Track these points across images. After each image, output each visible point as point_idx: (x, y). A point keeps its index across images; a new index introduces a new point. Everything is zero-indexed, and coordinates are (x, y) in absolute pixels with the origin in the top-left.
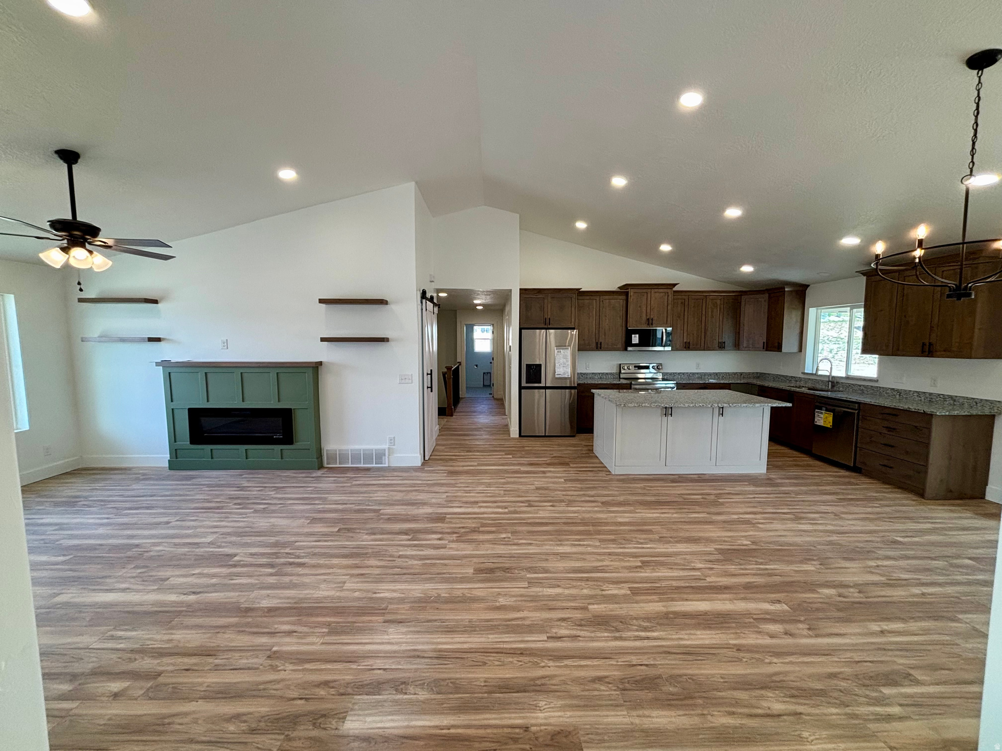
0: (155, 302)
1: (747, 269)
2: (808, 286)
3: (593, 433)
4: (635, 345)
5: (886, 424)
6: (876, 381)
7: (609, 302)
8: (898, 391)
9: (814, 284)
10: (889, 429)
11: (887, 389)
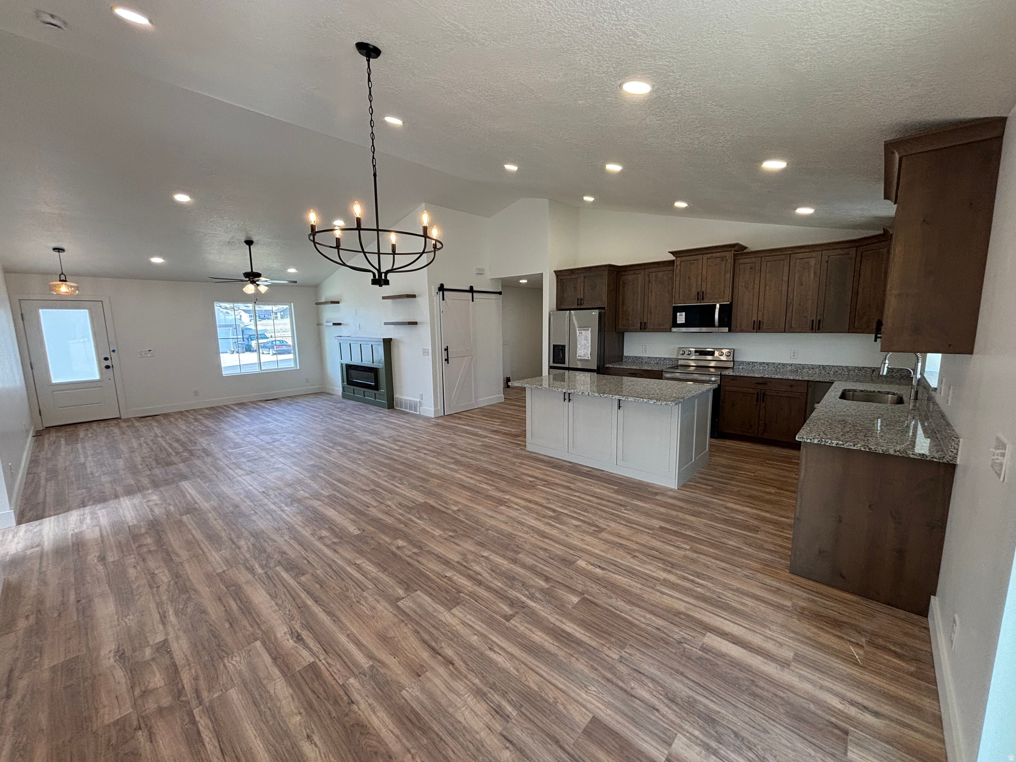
0: (338, 302)
4: (681, 325)
7: (656, 276)
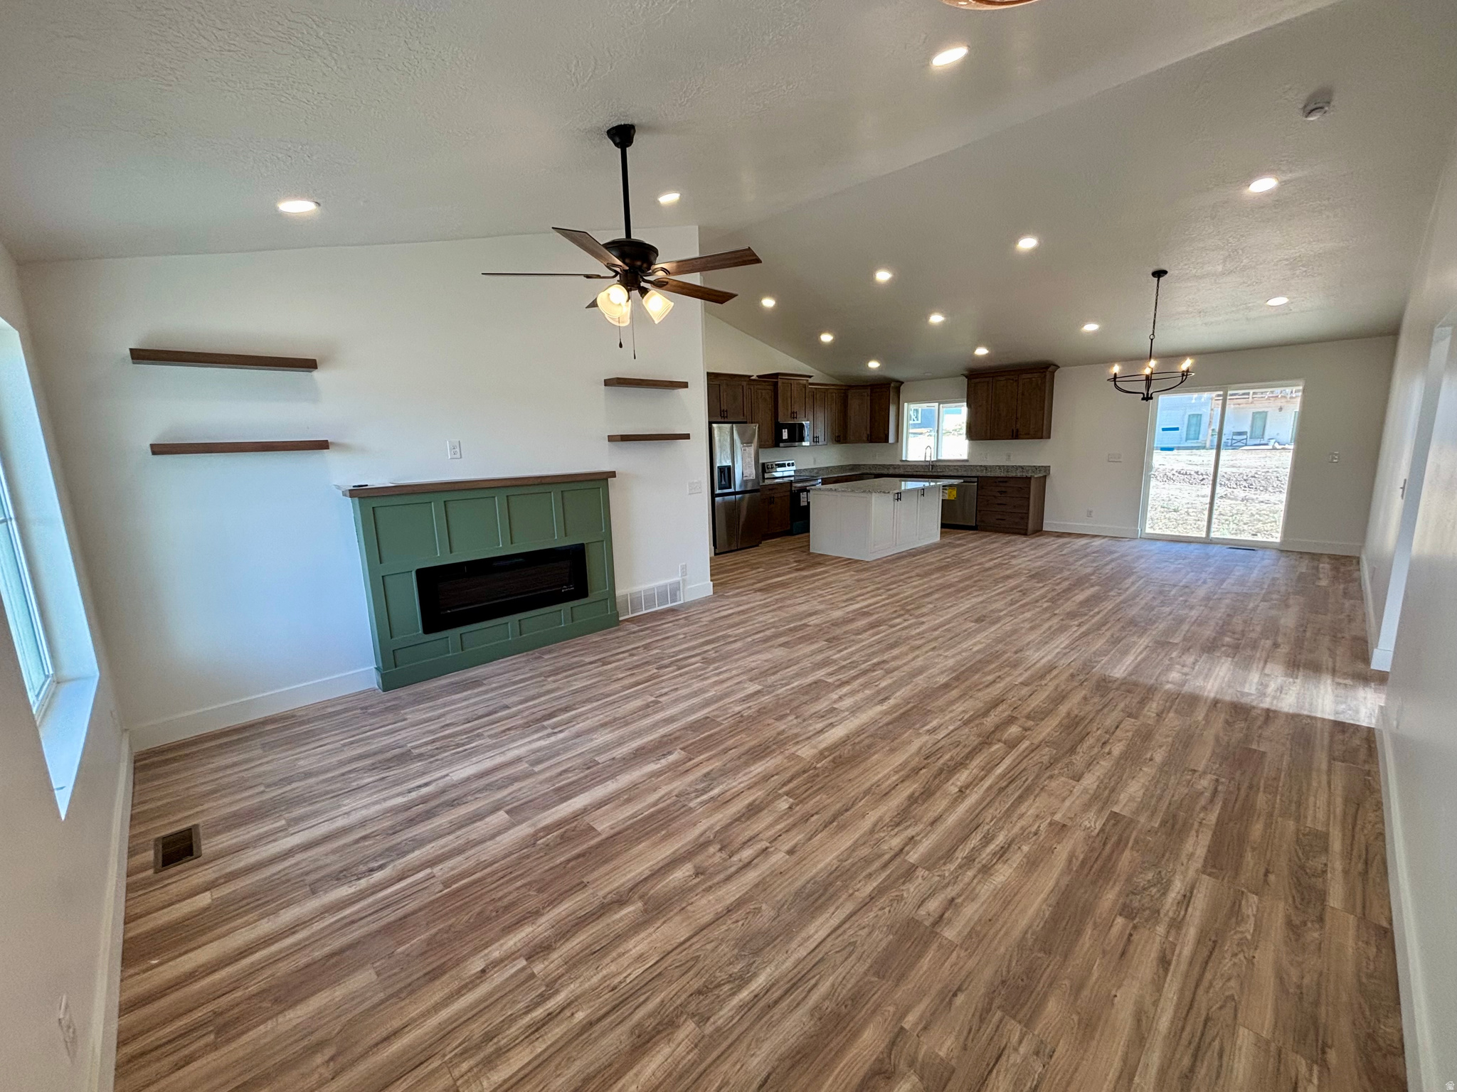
1: (874, 365)
2: (902, 383)
3: (809, 532)
4: (785, 441)
5: (999, 489)
6: (967, 461)
8: (985, 466)
9: (907, 381)
10: (1001, 492)
11: (976, 466)
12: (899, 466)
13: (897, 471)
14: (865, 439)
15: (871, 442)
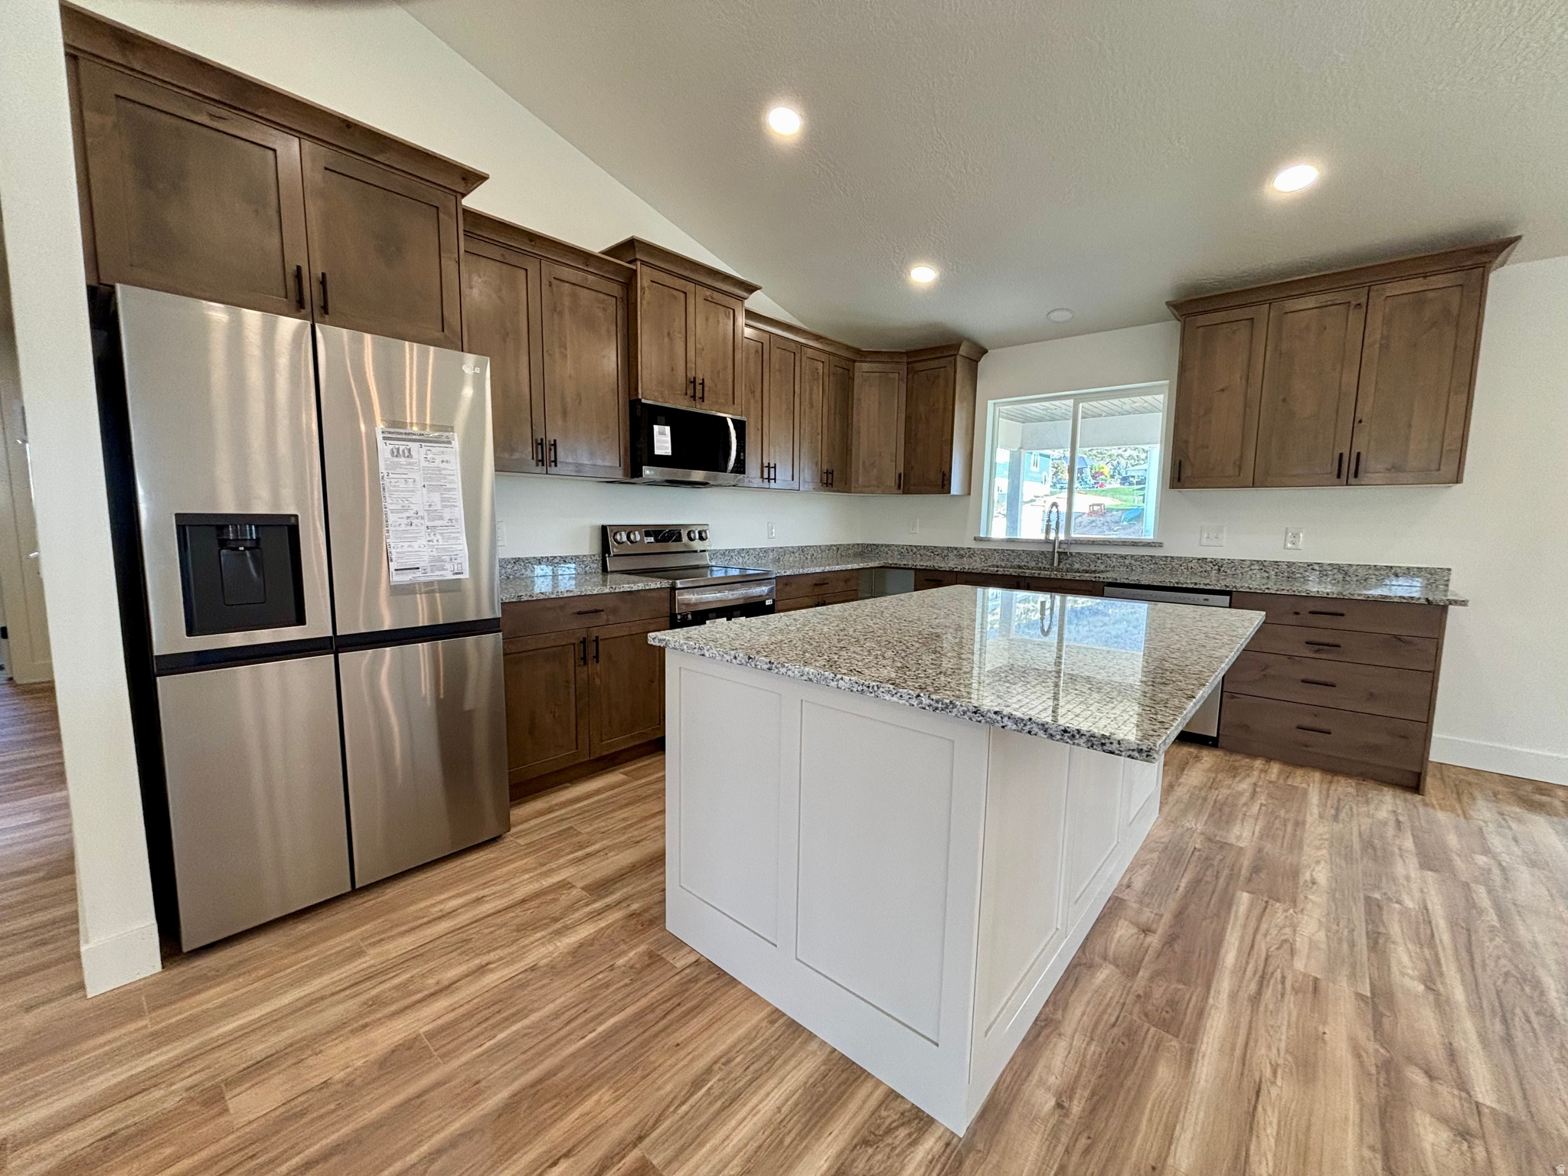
4: (663, 462)
6: (1159, 545)
12: (971, 553)
13: (967, 565)
14: (891, 481)
15: (906, 492)
